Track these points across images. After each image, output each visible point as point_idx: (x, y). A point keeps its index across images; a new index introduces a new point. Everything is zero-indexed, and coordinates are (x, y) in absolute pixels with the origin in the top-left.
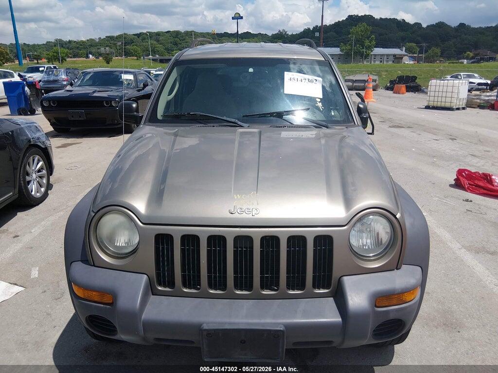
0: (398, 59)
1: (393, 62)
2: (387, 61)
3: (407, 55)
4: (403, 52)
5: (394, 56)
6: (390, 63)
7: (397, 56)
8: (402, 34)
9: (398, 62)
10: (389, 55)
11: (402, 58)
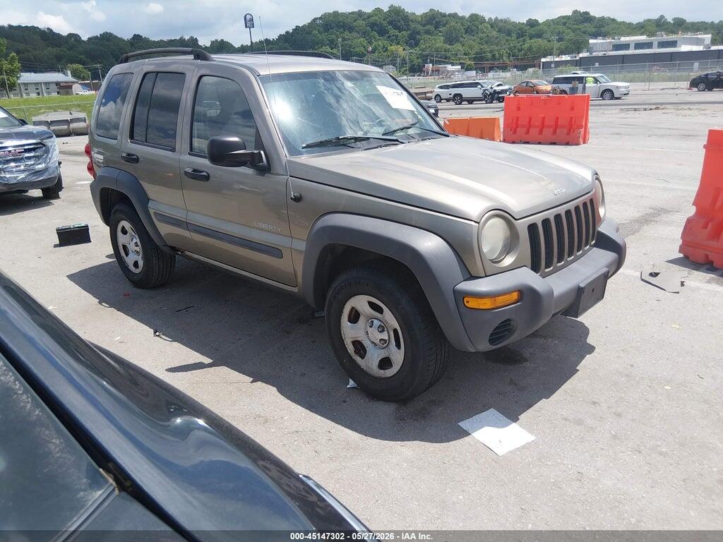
0: (64, 88)
1: (58, 93)
2: (48, 93)
3: (77, 82)
4: (69, 78)
5: (57, 84)
6: (55, 95)
7: (62, 84)
8: (55, 50)
9: (67, 93)
10: (49, 83)
11: (70, 87)
